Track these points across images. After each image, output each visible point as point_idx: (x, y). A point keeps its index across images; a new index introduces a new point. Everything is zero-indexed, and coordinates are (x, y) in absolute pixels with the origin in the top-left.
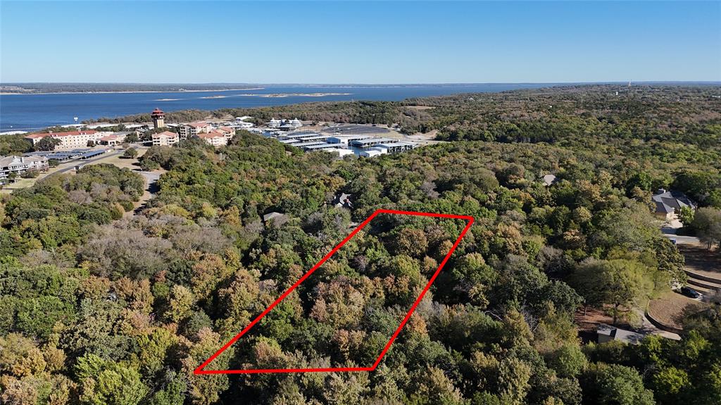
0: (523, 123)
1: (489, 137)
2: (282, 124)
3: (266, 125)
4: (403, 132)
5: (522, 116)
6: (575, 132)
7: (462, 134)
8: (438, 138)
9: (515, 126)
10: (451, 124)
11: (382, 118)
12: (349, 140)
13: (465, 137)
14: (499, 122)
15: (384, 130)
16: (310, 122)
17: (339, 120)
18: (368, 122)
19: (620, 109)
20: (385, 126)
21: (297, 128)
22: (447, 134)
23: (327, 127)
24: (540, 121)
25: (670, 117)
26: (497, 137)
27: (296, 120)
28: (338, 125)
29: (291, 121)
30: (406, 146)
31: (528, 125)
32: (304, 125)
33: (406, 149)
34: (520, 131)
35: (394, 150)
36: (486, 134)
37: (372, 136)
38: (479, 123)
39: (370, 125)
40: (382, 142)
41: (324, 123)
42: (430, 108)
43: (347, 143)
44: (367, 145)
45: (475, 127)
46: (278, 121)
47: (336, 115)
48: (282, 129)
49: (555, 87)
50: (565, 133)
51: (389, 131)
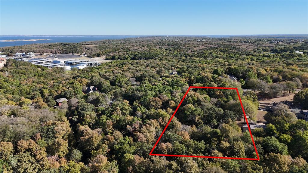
0: (140, 52)
1: (128, 58)
2: (23, 55)
3: (14, 56)
4: (88, 57)
5: (138, 49)
6: (160, 55)
7: (117, 57)
8: (107, 59)
9: (137, 53)
10: (110, 53)
11: (77, 51)
12: (64, 61)
13: (119, 58)
14: (130, 51)
15: (79, 56)
16: (40, 53)
17: (54, 52)
18: (70, 53)
19: (171, 46)
20: (79, 54)
21: (33, 57)
22: (110, 57)
23: (49, 56)
24: (146, 51)
25: (190, 48)
26: (131, 58)
27: (31, 53)
28: (54, 54)
29: (28, 53)
30: (94, 63)
31: (142, 53)
32: (36, 55)
33: (94, 64)
34: (140, 55)
35: (89, 65)
36: (127, 57)
37: (75, 59)
38: (122, 52)
39: (71, 54)
40: (82, 62)
41: (47, 54)
42: (97, 46)
43: (63, 62)
44: (75, 63)
45: (121, 54)
46: (21, 54)
47: (52, 50)
48: (24, 57)
49: (141, 37)
50: (157, 55)
51: (81, 57)
